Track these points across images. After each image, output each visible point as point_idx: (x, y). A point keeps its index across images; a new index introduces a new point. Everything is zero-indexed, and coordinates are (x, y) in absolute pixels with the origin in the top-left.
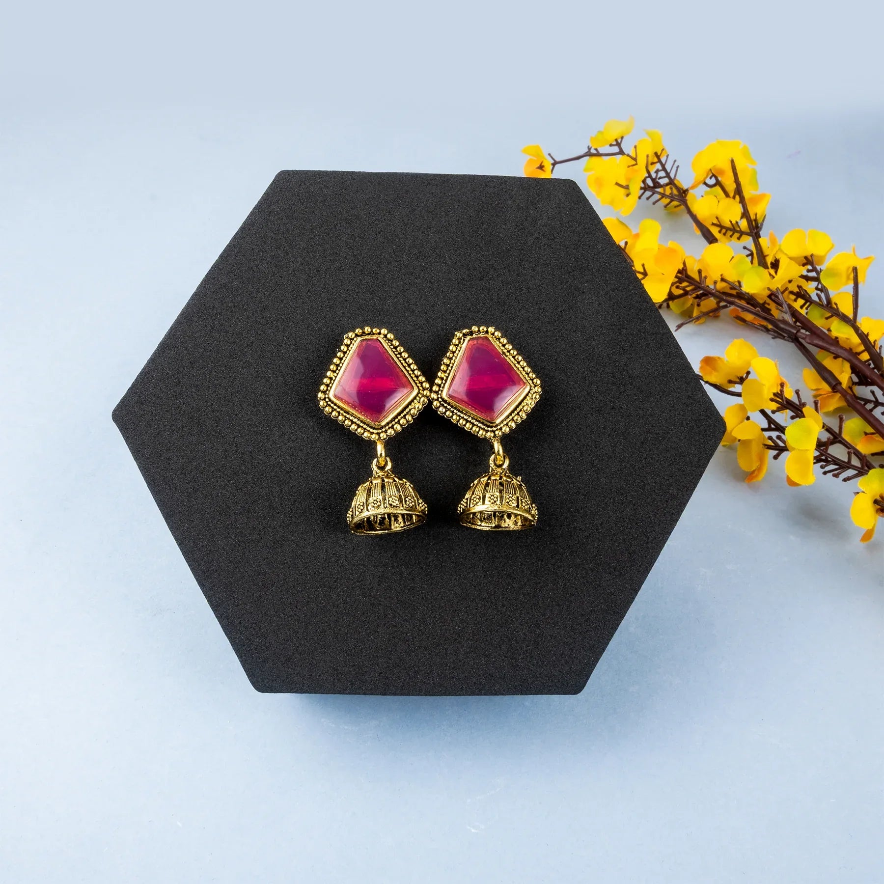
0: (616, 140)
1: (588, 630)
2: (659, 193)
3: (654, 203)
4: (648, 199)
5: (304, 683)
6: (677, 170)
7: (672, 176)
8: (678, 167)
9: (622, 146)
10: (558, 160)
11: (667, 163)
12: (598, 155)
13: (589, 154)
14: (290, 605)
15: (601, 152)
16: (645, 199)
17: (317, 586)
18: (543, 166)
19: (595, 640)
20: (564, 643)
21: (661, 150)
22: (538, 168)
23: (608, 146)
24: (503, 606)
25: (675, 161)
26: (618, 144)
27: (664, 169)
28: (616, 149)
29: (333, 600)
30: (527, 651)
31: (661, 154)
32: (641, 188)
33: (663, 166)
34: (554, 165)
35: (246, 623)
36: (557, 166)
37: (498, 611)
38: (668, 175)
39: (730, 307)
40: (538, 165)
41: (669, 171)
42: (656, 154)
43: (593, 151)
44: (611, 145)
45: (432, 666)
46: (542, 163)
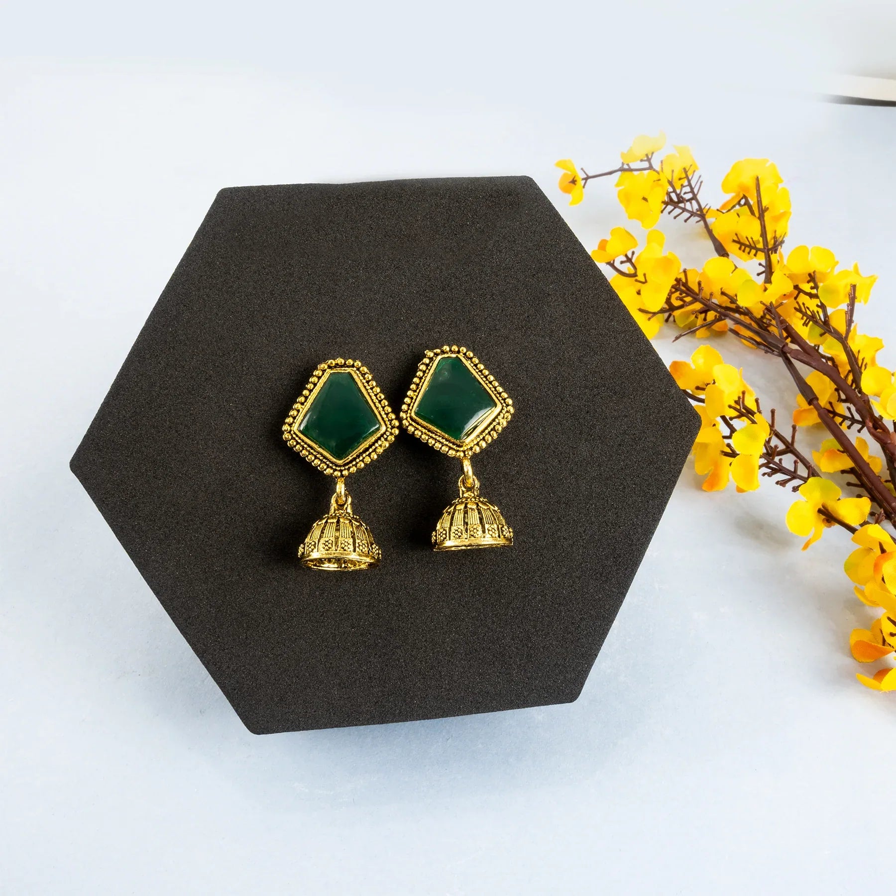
0: (647, 155)
1: (579, 639)
2: (681, 208)
3: (675, 218)
4: (669, 213)
5: (299, 721)
6: (700, 185)
7: (696, 191)
8: (701, 182)
9: (652, 161)
10: (590, 174)
11: (693, 179)
12: (630, 170)
13: (622, 170)
14: (277, 644)
15: (632, 167)
16: (667, 213)
17: (303, 622)
18: (576, 181)
19: (586, 647)
20: (556, 653)
21: (689, 166)
22: (571, 182)
23: (639, 162)
24: (493, 622)
25: (700, 177)
26: (649, 160)
27: (690, 185)
28: (646, 165)
29: (321, 635)
30: (520, 665)
31: (689, 169)
32: (664, 202)
33: (689, 181)
34: (586, 179)
35: (234, 667)
36: (589, 181)
37: (489, 628)
38: (692, 191)
39: (724, 319)
40: (571, 179)
41: (693, 186)
42: (685, 169)
43: (626, 167)
44: (642, 160)
45: (427, 690)
46: (574, 177)
